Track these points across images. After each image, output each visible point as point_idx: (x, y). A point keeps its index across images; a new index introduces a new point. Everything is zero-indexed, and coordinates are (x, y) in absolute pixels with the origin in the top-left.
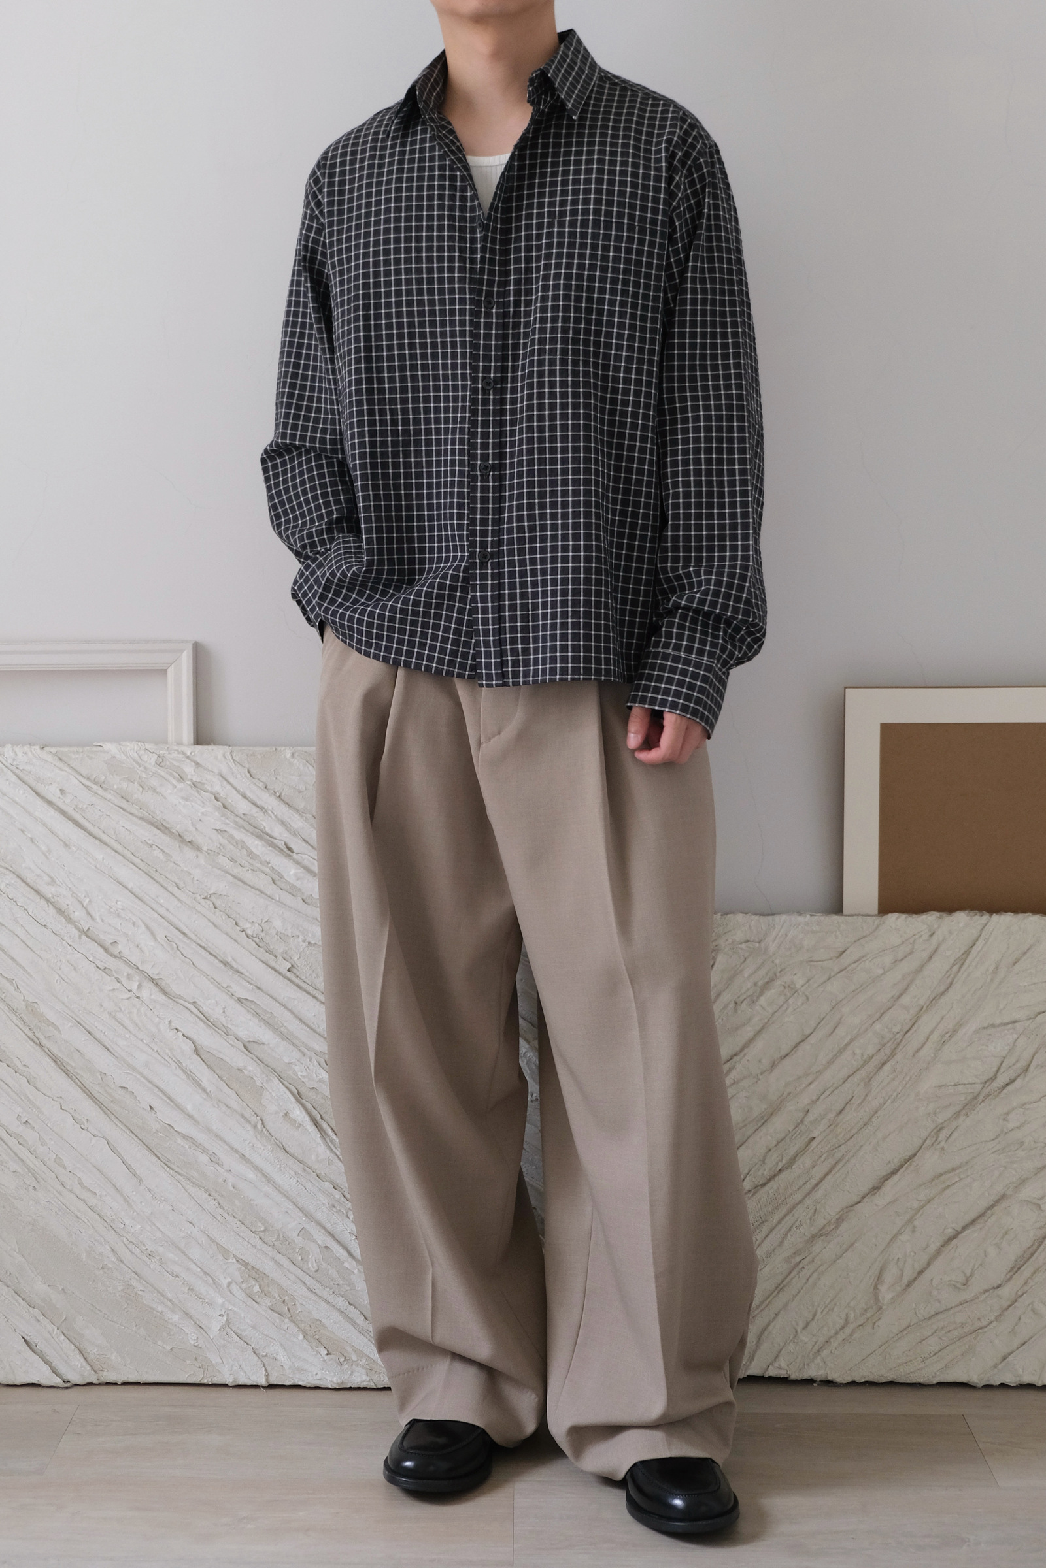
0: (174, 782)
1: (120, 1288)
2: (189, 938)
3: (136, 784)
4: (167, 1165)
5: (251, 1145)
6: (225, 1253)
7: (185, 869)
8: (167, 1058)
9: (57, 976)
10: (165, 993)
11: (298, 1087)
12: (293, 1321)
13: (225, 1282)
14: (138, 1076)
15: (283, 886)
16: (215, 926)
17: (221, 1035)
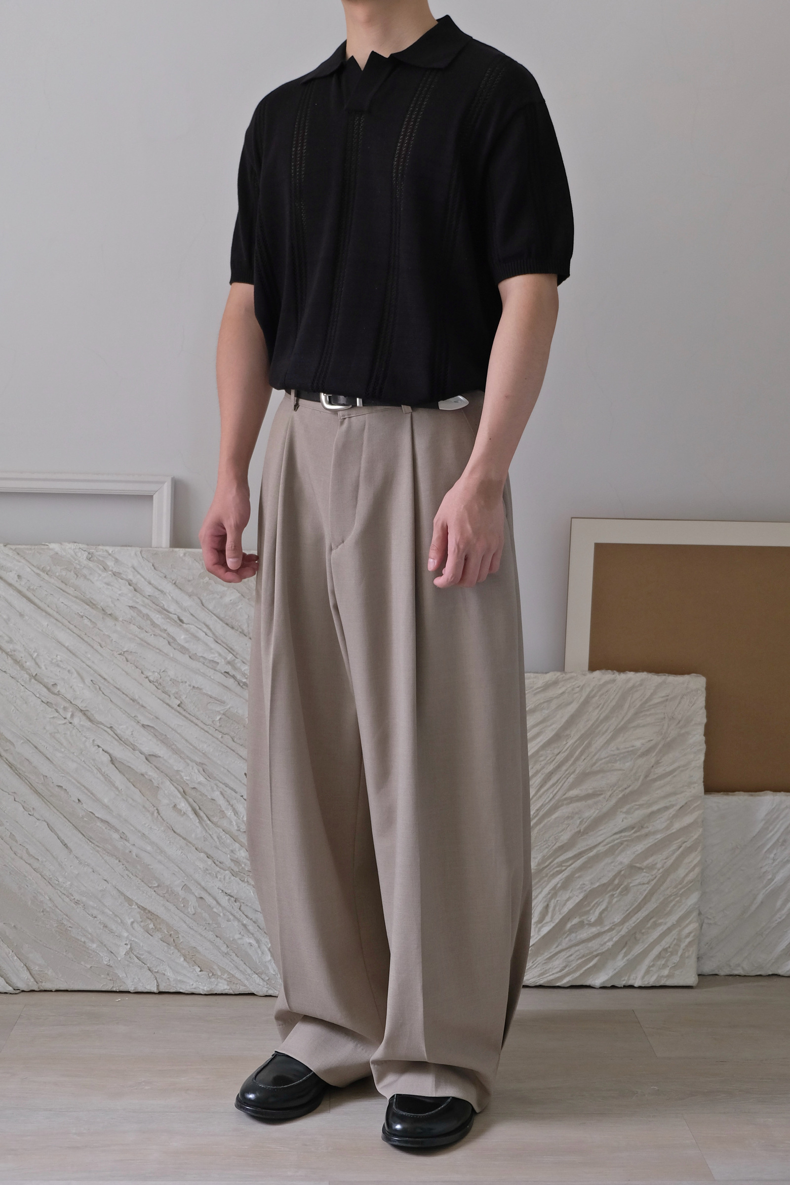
0: (100, 572)
1: (55, 925)
2: (109, 682)
3: (72, 572)
4: (90, 840)
5: (149, 827)
6: (129, 901)
7: (106, 633)
8: (90, 765)
9: (13, 708)
10: (90, 720)
11: (184, 788)
12: (176, 947)
13: (129, 921)
14: (70, 778)
15: (175, 647)
16: (127, 674)
17: (130, 750)
